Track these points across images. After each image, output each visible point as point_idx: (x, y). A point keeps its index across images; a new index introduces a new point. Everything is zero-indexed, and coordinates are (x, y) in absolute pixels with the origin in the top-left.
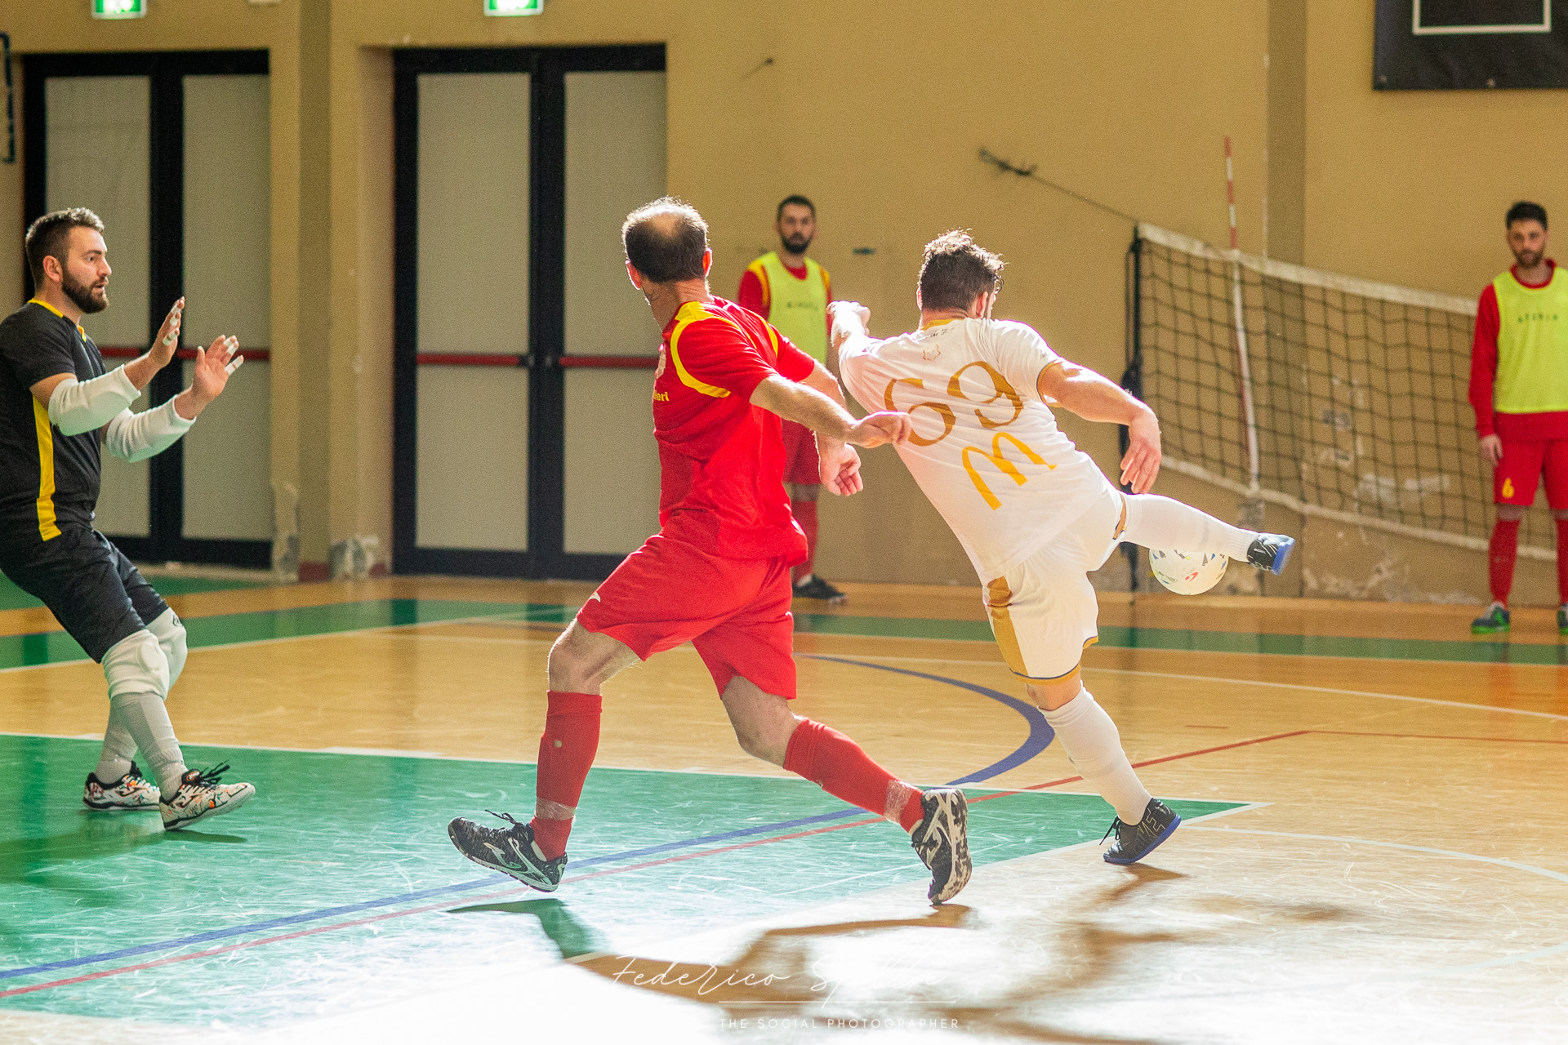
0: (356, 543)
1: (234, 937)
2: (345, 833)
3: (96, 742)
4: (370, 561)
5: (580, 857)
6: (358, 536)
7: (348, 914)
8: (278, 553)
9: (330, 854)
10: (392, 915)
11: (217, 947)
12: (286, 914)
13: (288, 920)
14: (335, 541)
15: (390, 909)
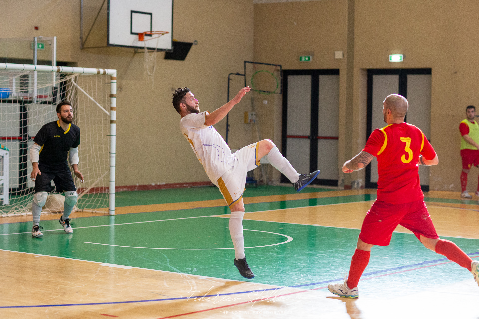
0: (357, 181)
1: (371, 275)
2: (385, 250)
3: (317, 226)
4: (360, 185)
5: (443, 258)
6: (358, 179)
7: (395, 270)
8: (340, 183)
9: (384, 255)
10: (406, 271)
11: (368, 277)
12: (381, 270)
13: (382, 271)
14: (353, 180)
15: (405, 269)
